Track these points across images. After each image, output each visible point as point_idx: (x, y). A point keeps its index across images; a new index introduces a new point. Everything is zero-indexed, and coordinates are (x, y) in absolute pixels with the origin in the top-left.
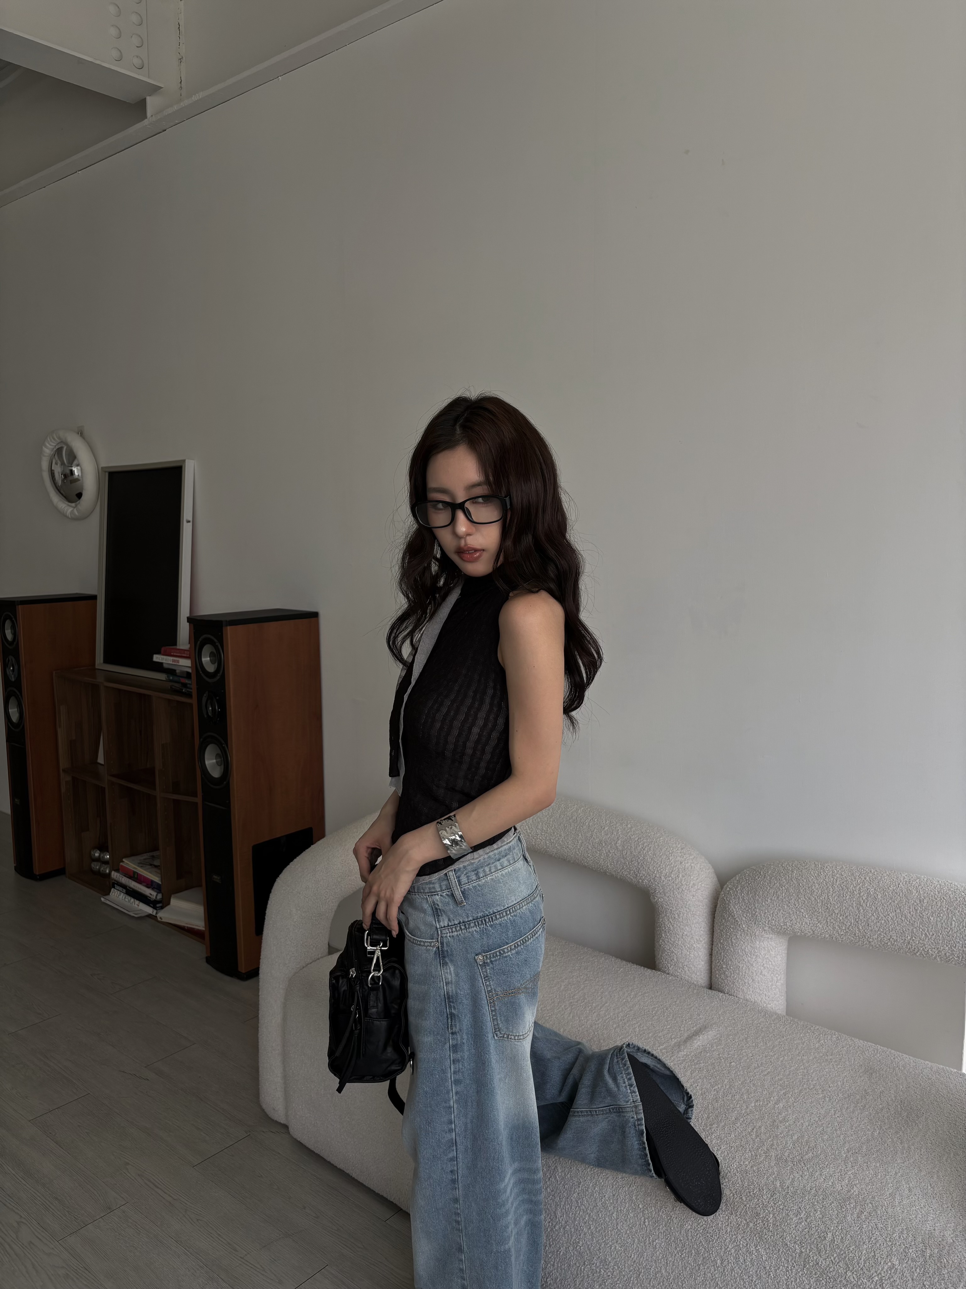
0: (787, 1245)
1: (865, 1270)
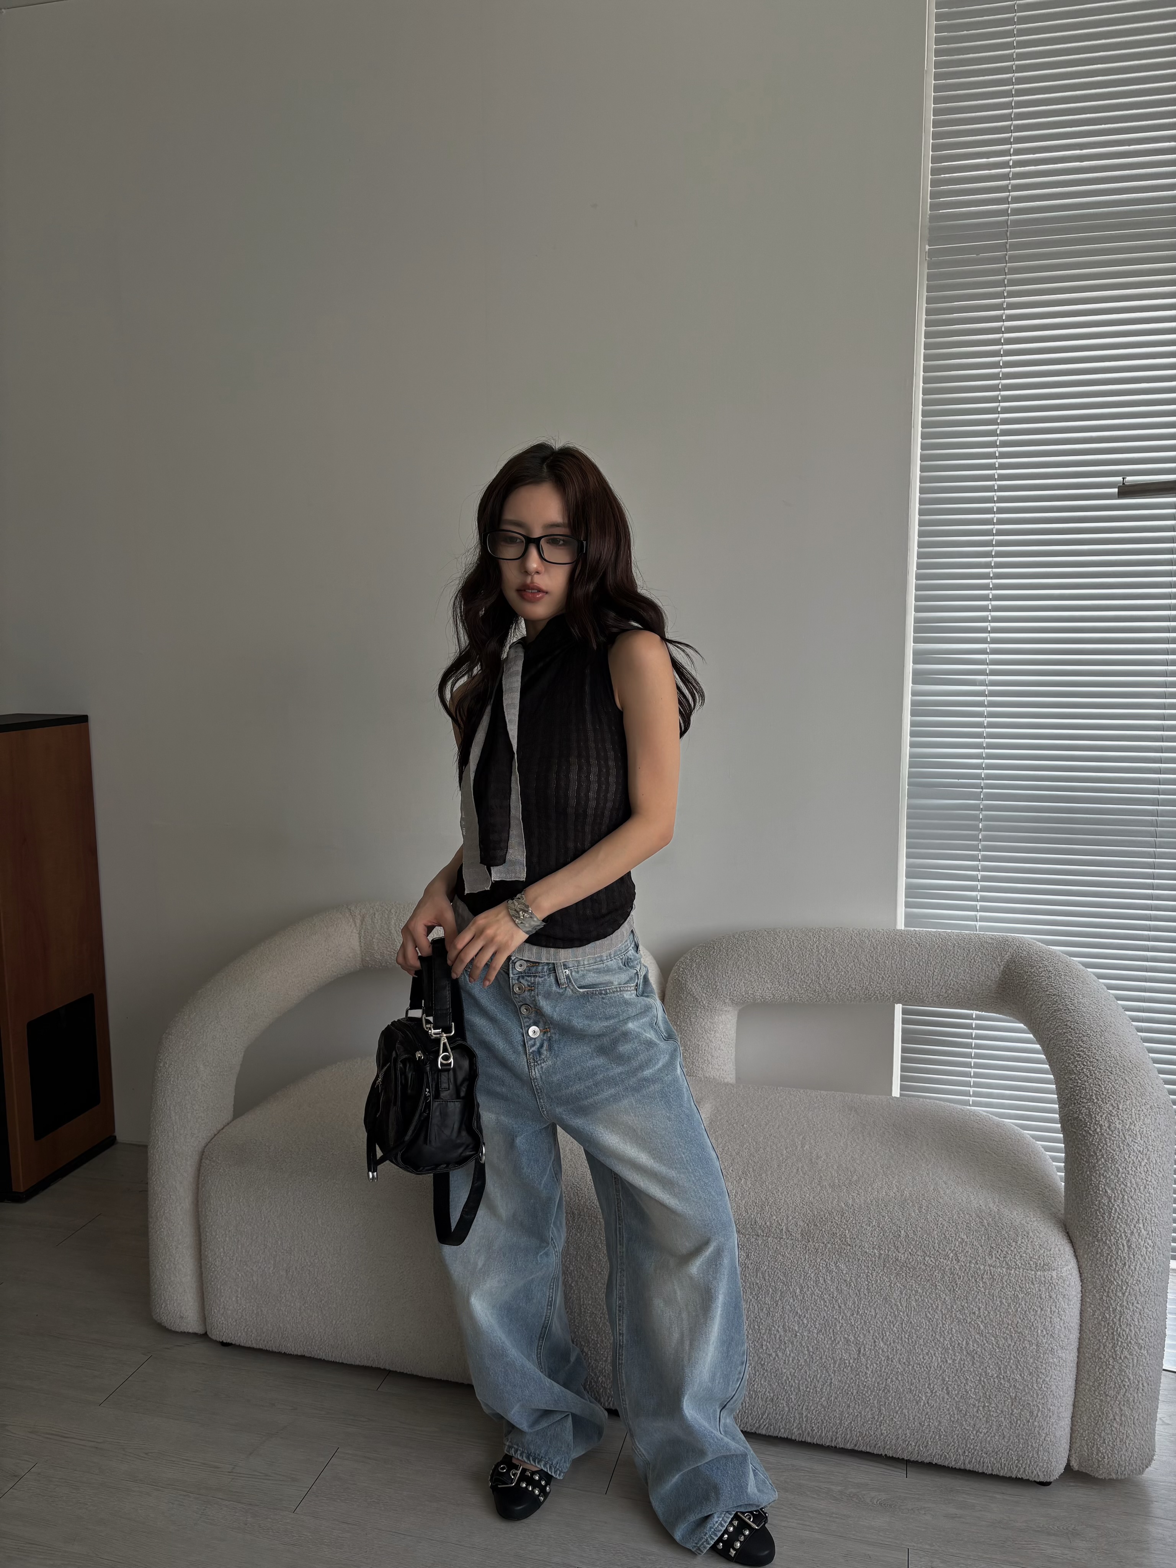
0: (866, 1252)
1: (940, 1251)
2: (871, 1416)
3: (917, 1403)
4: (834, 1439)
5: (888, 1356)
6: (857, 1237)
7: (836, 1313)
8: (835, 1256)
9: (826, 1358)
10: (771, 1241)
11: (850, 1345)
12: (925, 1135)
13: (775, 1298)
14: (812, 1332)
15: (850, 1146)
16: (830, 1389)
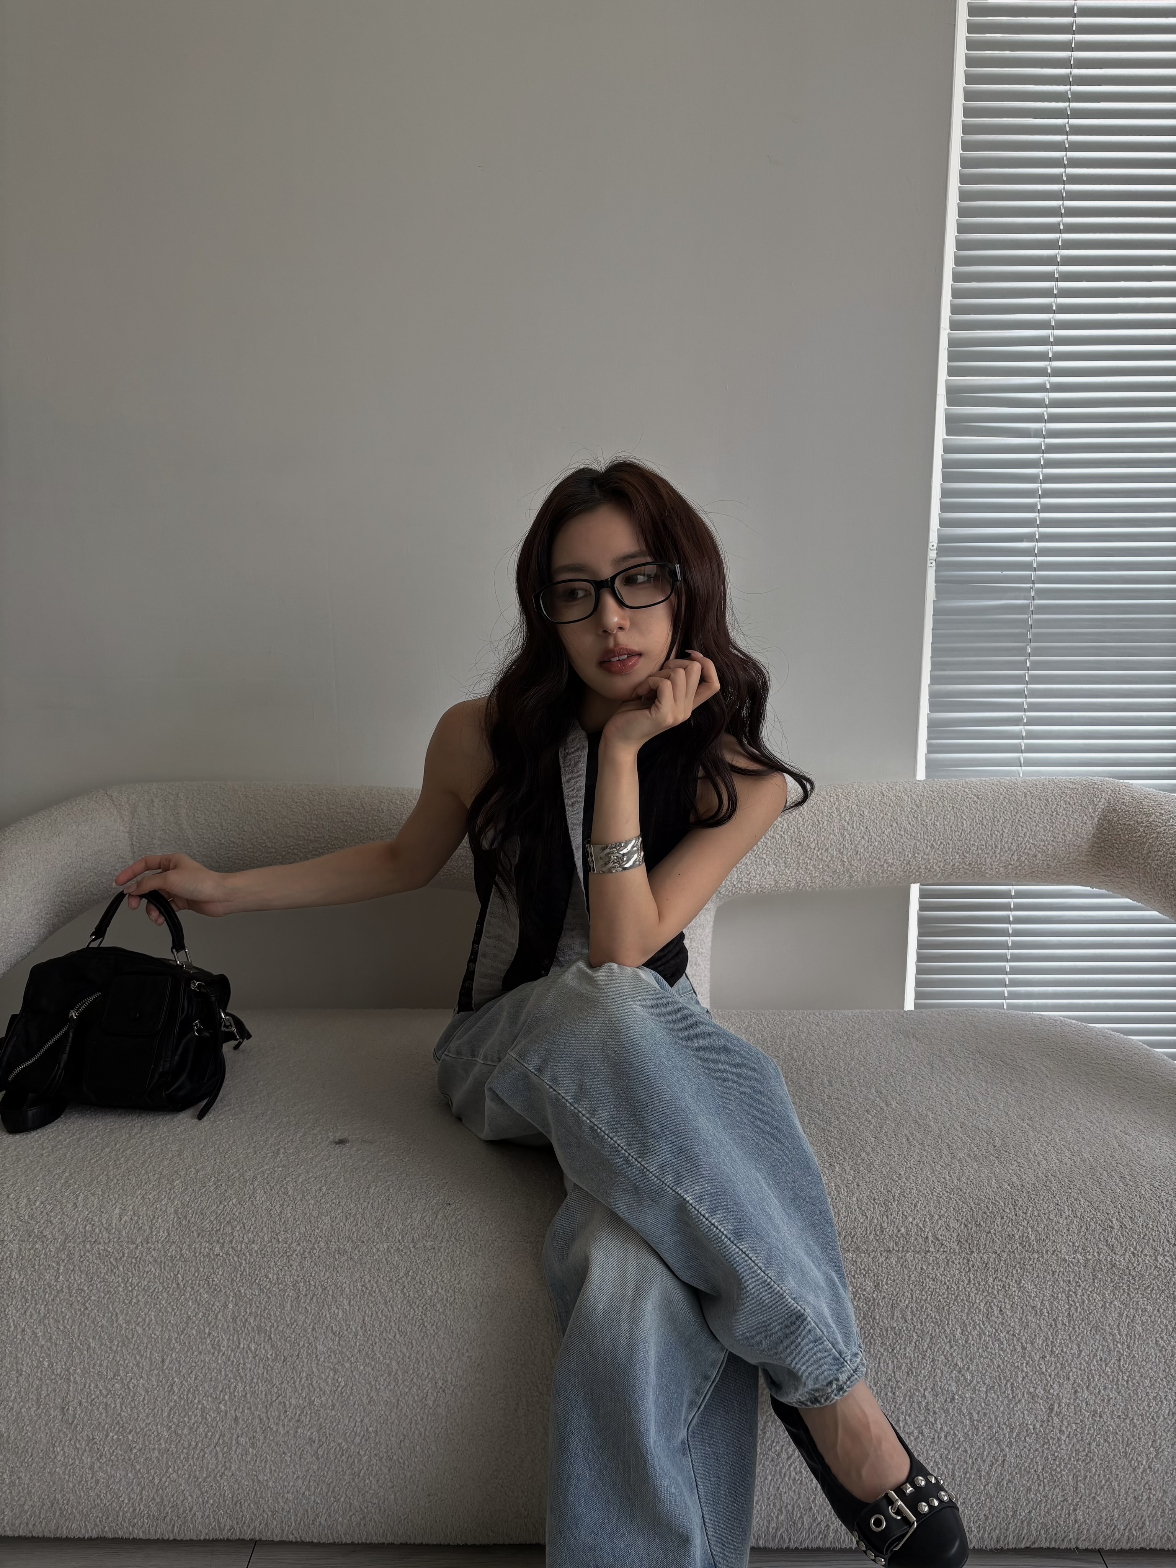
2: (1062, 1499)
3: (1134, 1470)
4: (1002, 1538)
5: (1095, 1411)
6: (1047, 1237)
7: (1017, 1358)
8: (1017, 1271)
9: (999, 1427)
10: (912, 1258)
11: (1037, 1402)
12: (1031, 1062)
13: (921, 1347)
14: (979, 1391)
15: (950, 1092)
16: (1001, 1470)
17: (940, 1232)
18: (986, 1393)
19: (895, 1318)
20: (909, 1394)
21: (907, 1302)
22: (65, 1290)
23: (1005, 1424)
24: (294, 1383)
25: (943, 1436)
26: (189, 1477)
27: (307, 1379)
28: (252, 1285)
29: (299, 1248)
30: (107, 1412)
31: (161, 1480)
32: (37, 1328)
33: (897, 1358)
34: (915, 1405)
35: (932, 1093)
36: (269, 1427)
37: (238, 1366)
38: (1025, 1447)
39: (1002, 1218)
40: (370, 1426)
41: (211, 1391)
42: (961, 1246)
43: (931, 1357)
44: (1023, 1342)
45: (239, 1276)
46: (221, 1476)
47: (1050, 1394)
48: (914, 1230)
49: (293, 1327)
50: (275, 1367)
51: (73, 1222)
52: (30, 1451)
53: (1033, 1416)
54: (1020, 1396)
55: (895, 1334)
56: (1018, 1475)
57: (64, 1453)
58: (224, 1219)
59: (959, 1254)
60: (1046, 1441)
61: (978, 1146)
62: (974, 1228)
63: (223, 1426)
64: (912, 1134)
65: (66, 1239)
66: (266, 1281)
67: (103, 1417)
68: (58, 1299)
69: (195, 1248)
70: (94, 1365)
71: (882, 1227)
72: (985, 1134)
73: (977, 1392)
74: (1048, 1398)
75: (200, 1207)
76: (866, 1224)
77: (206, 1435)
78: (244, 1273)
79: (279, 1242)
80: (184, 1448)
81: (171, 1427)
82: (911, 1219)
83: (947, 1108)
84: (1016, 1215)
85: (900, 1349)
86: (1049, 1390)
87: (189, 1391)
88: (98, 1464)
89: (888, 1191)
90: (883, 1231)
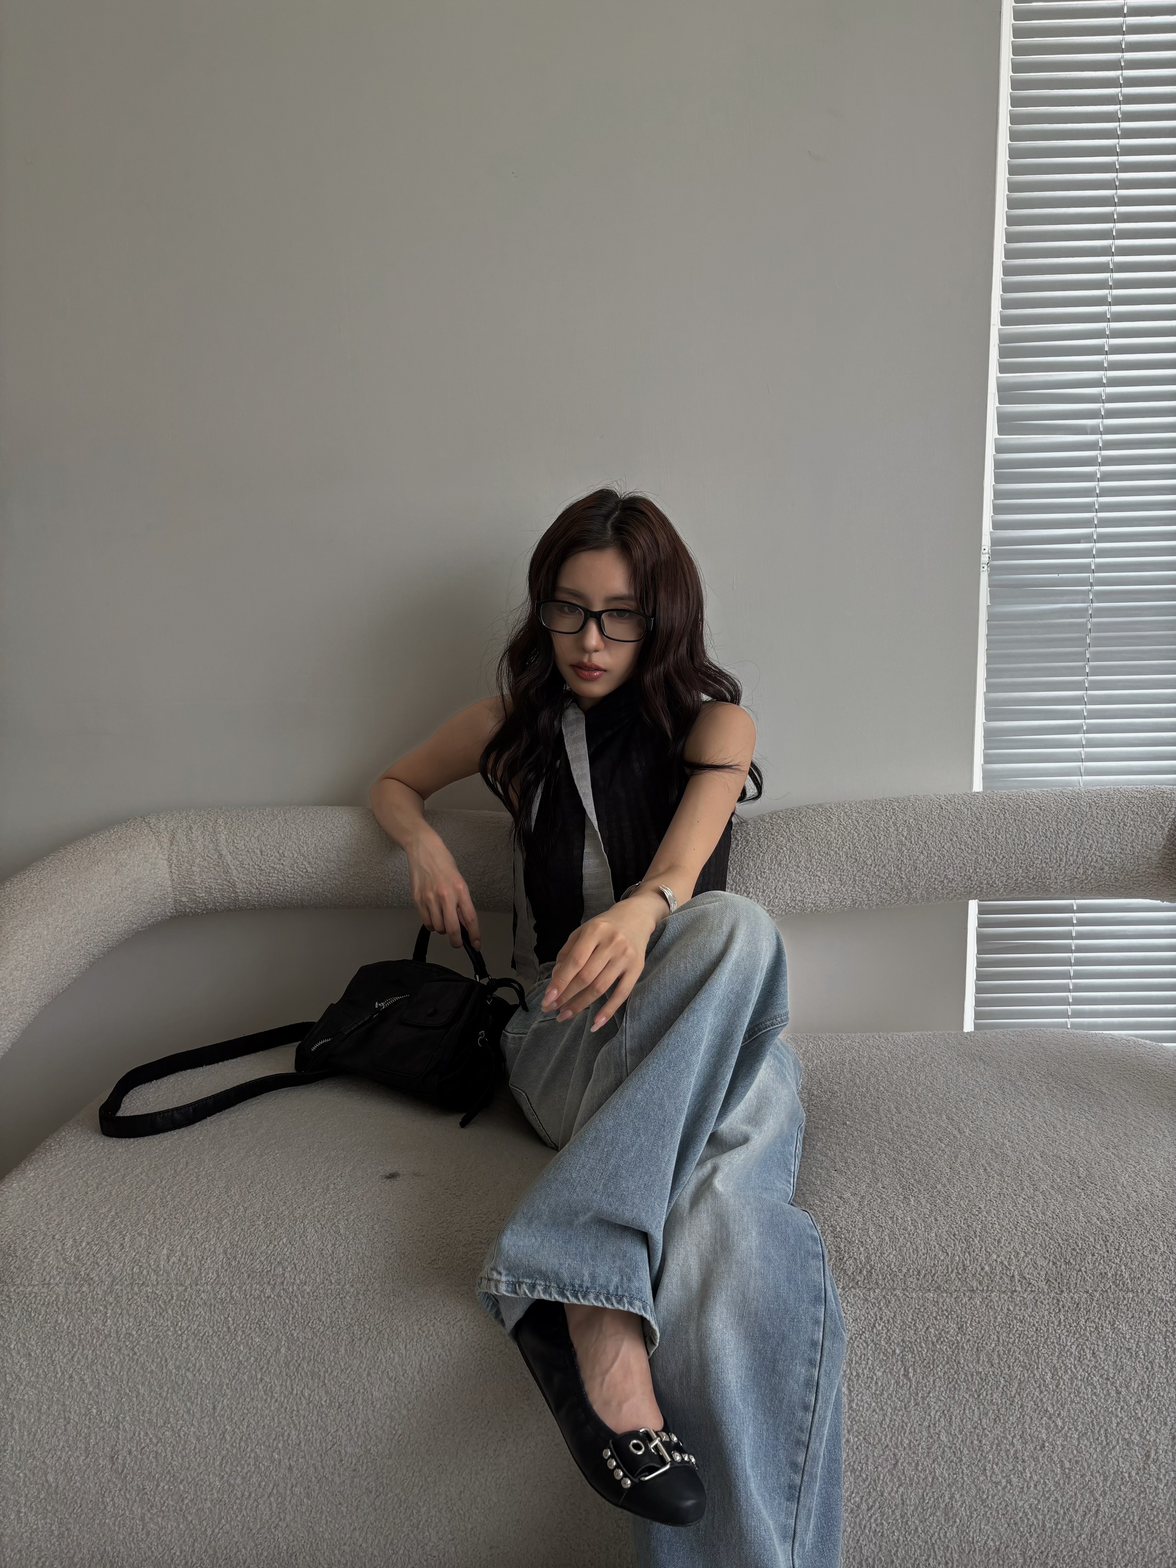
6: (1142, 1275)
7: (1111, 1403)
8: (1110, 1311)
9: (1092, 1475)
10: (997, 1299)
11: (1132, 1449)
12: (1108, 1085)
13: (1008, 1392)
14: (1071, 1437)
15: (1025, 1119)
16: (1094, 1521)
17: (1027, 1271)
18: (1078, 1439)
19: (981, 1362)
20: (996, 1441)
21: (993, 1345)
22: (113, 1335)
23: (1098, 1472)
24: (350, 1430)
25: (1033, 1486)
26: (242, 1529)
27: (363, 1427)
28: (305, 1329)
29: (352, 1290)
30: (157, 1461)
31: (213, 1531)
32: (84, 1374)
33: (983, 1404)
34: (1003, 1454)
35: (1007, 1119)
36: (325, 1477)
37: (292, 1413)
38: (1120, 1496)
39: (1093, 1255)
40: (428, 1477)
41: (264, 1439)
42: (1050, 1286)
43: (1020, 1403)
44: (1118, 1385)
45: (291, 1319)
46: (275, 1527)
47: (1147, 1440)
48: (999, 1269)
49: (348, 1372)
50: (330, 1414)
51: (120, 1263)
52: (79, 1501)
53: (1128, 1464)
54: (1114, 1443)
55: (981, 1379)
56: (1113, 1526)
57: (114, 1504)
58: (275, 1259)
59: (1048, 1294)
60: (1143, 1489)
61: (1061, 1177)
62: (1063, 1266)
63: (276, 1475)
64: (989, 1164)
65: (113, 1281)
66: (319, 1324)
67: (154, 1467)
68: (106, 1344)
69: (245, 1291)
70: (144, 1412)
71: (964, 1265)
72: (1067, 1164)
73: (1069, 1439)
74: (1144, 1444)
75: (249, 1247)
76: (947, 1261)
77: (260, 1485)
78: (297, 1316)
79: (332, 1283)
80: (237, 1498)
81: (223, 1477)
82: (995, 1256)
83: (1024, 1136)
84: (1108, 1251)
85: (987, 1395)
86: (1145, 1436)
87: (241, 1439)
88: (149, 1515)
89: (968, 1226)
90: (965, 1269)
